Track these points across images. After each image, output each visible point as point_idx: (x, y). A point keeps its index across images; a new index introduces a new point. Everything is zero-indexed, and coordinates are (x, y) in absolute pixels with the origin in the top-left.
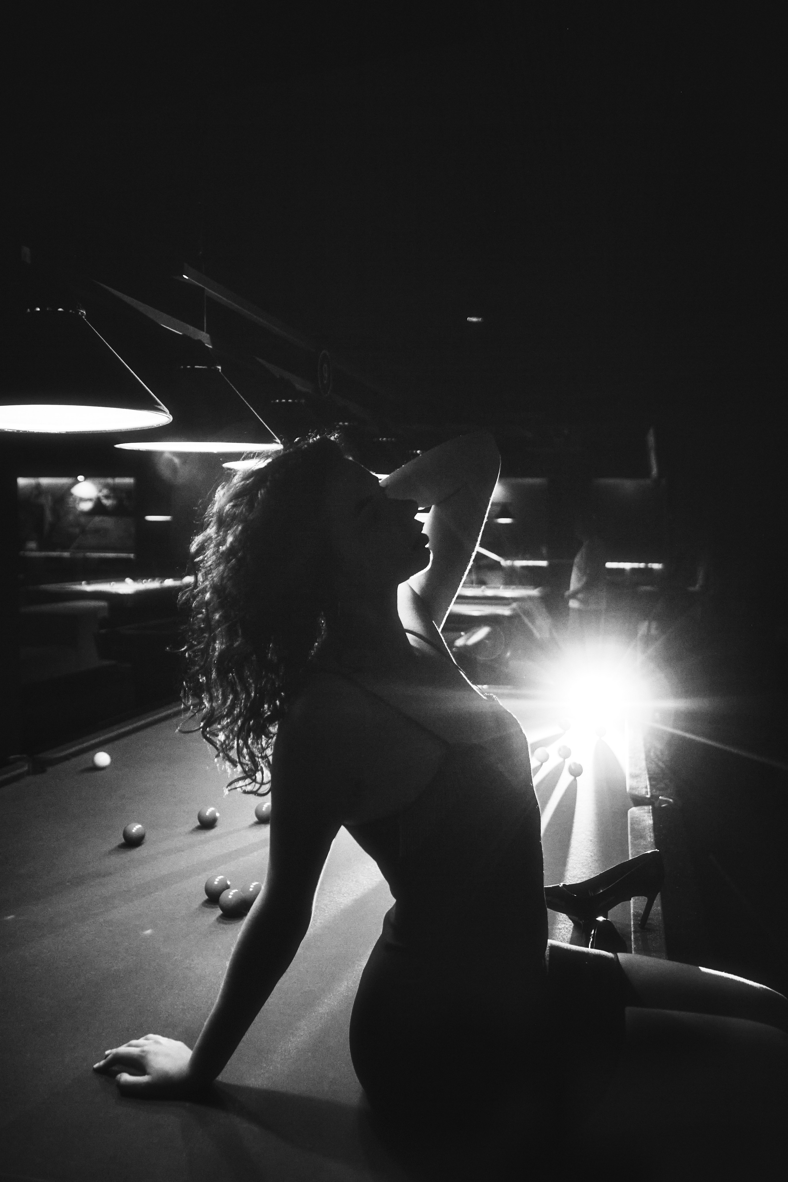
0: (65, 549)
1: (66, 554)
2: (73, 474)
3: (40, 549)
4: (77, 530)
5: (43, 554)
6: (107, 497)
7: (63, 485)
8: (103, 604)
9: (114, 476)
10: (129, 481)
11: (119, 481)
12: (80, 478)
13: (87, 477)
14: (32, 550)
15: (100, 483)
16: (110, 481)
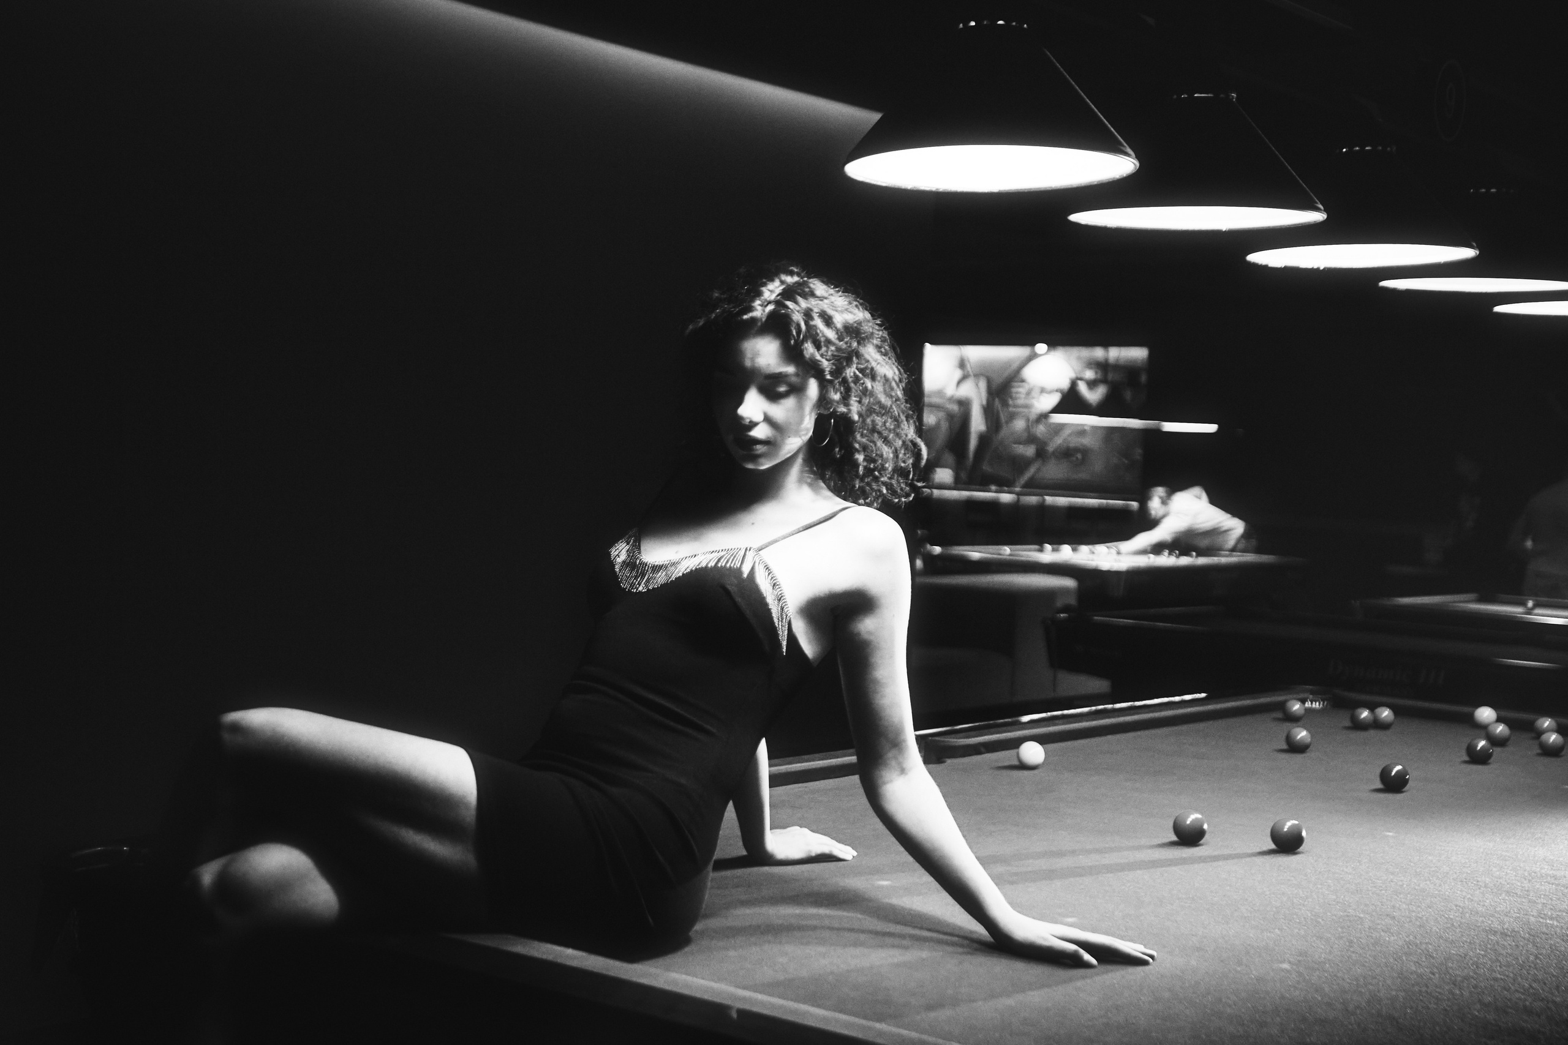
0: (1004, 484)
1: (1006, 498)
2: (1029, 341)
3: (957, 485)
4: (1029, 451)
5: (965, 494)
6: (1092, 384)
7: (1008, 364)
8: (1069, 583)
9: (1106, 344)
10: (1138, 354)
11: (1115, 354)
12: (1041, 348)
13: (1052, 344)
14: (941, 487)
15: (1079, 358)
16: (1099, 353)
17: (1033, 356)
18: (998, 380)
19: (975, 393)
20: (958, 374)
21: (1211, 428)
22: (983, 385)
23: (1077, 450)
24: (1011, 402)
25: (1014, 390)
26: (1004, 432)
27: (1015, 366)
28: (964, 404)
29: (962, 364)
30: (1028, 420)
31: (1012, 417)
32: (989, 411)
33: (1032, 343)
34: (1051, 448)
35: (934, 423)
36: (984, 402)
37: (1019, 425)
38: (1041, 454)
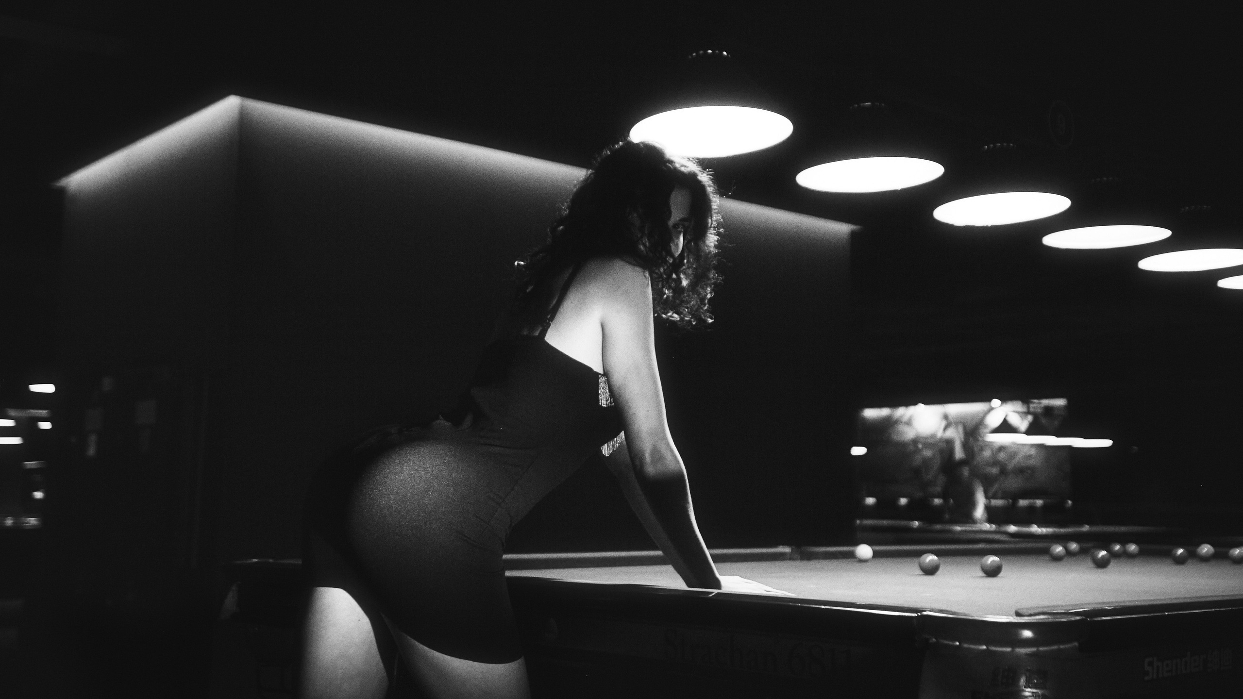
2: (987, 398)
7: (975, 414)
10: (1061, 402)
12: (996, 402)
13: (1003, 400)
17: (991, 409)
18: (971, 425)
19: (955, 435)
20: (944, 423)
21: (1107, 443)
22: (961, 429)
23: (1028, 468)
24: (980, 439)
25: (981, 431)
26: (978, 459)
27: (981, 415)
28: (949, 443)
29: (946, 417)
30: (992, 451)
31: (982, 449)
32: (966, 446)
33: (989, 400)
34: (1010, 466)
35: (931, 455)
36: (963, 439)
37: (987, 453)
38: (1003, 471)
